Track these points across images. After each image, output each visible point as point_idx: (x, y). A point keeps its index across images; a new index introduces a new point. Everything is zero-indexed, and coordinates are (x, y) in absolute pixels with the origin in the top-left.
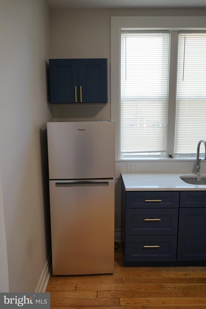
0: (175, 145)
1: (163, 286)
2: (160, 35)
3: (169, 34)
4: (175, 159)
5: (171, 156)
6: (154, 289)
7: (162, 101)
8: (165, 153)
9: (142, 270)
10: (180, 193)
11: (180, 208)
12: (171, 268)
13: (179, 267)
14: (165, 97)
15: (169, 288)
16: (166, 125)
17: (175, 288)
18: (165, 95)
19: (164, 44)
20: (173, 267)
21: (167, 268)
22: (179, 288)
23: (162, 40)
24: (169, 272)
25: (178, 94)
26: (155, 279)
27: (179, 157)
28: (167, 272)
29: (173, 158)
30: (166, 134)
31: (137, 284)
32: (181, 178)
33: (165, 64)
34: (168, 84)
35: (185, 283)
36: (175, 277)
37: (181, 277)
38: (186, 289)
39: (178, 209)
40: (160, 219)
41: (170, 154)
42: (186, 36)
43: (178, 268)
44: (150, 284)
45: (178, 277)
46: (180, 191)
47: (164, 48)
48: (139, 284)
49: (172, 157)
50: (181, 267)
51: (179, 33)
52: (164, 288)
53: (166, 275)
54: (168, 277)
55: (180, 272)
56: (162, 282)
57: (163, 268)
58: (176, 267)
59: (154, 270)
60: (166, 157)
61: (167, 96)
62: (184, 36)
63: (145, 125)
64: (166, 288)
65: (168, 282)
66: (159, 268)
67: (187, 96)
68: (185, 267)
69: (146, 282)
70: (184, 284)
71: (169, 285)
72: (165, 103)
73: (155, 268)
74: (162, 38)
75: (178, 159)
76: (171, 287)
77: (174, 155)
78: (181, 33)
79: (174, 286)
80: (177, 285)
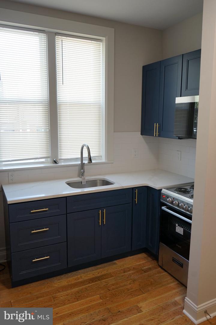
0: (60, 150)
1: (57, 296)
2: (36, 34)
3: (45, 34)
4: (60, 164)
5: (55, 162)
6: (47, 302)
7: (43, 105)
8: (49, 159)
9: (32, 286)
10: (66, 199)
11: (67, 214)
12: (62, 276)
13: (71, 273)
14: (46, 101)
15: (62, 296)
16: (48, 129)
17: (67, 295)
18: (46, 99)
19: (41, 44)
20: (64, 275)
21: (59, 277)
22: (72, 294)
23: (39, 40)
24: (61, 281)
25: (59, 97)
26: (47, 291)
27: (64, 162)
28: (59, 281)
29: (58, 164)
30: (49, 140)
31: (27, 303)
32: (67, 184)
33: (43, 66)
34: (48, 87)
35: (77, 287)
36: (67, 284)
37: (73, 282)
38: (78, 292)
39: (66, 215)
40: (48, 229)
41: (55, 159)
42: (63, 39)
43: (69, 274)
44: (41, 299)
45: (70, 283)
46: (66, 197)
47: (41, 48)
48: (30, 302)
49: (57, 162)
50: (73, 273)
51: (56, 35)
52: (57, 299)
53: (58, 285)
54: (61, 286)
55: (72, 278)
56: (54, 293)
57: (55, 278)
58: (68, 274)
59: (45, 283)
60: (50, 163)
61: (48, 100)
62: (61, 39)
63: (28, 130)
64: (59, 297)
65: (60, 291)
66: (50, 279)
67: (68, 100)
68: (76, 272)
69: (37, 298)
70: (76, 289)
71: (62, 293)
72: (46, 106)
73: (47, 280)
74: (39, 38)
75: (63, 164)
76: (63, 295)
77: (58, 161)
78: (58, 36)
79: (66, 294)
80: (69, 291)
